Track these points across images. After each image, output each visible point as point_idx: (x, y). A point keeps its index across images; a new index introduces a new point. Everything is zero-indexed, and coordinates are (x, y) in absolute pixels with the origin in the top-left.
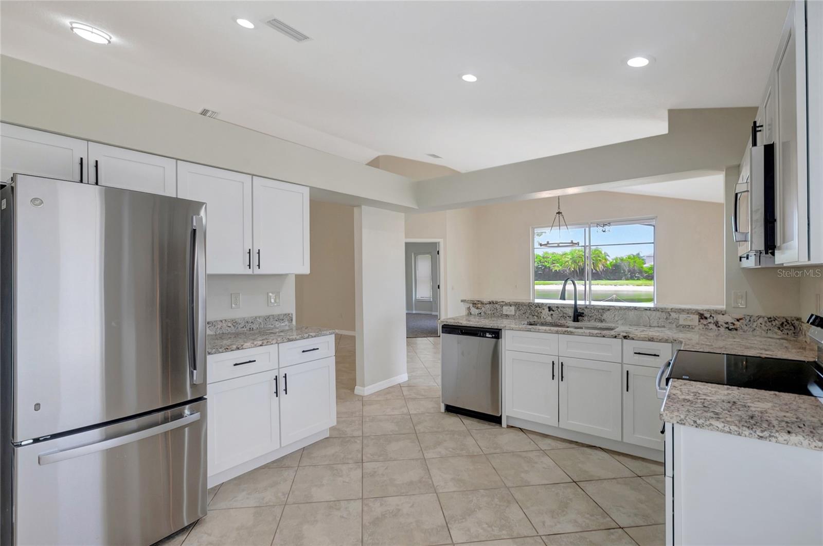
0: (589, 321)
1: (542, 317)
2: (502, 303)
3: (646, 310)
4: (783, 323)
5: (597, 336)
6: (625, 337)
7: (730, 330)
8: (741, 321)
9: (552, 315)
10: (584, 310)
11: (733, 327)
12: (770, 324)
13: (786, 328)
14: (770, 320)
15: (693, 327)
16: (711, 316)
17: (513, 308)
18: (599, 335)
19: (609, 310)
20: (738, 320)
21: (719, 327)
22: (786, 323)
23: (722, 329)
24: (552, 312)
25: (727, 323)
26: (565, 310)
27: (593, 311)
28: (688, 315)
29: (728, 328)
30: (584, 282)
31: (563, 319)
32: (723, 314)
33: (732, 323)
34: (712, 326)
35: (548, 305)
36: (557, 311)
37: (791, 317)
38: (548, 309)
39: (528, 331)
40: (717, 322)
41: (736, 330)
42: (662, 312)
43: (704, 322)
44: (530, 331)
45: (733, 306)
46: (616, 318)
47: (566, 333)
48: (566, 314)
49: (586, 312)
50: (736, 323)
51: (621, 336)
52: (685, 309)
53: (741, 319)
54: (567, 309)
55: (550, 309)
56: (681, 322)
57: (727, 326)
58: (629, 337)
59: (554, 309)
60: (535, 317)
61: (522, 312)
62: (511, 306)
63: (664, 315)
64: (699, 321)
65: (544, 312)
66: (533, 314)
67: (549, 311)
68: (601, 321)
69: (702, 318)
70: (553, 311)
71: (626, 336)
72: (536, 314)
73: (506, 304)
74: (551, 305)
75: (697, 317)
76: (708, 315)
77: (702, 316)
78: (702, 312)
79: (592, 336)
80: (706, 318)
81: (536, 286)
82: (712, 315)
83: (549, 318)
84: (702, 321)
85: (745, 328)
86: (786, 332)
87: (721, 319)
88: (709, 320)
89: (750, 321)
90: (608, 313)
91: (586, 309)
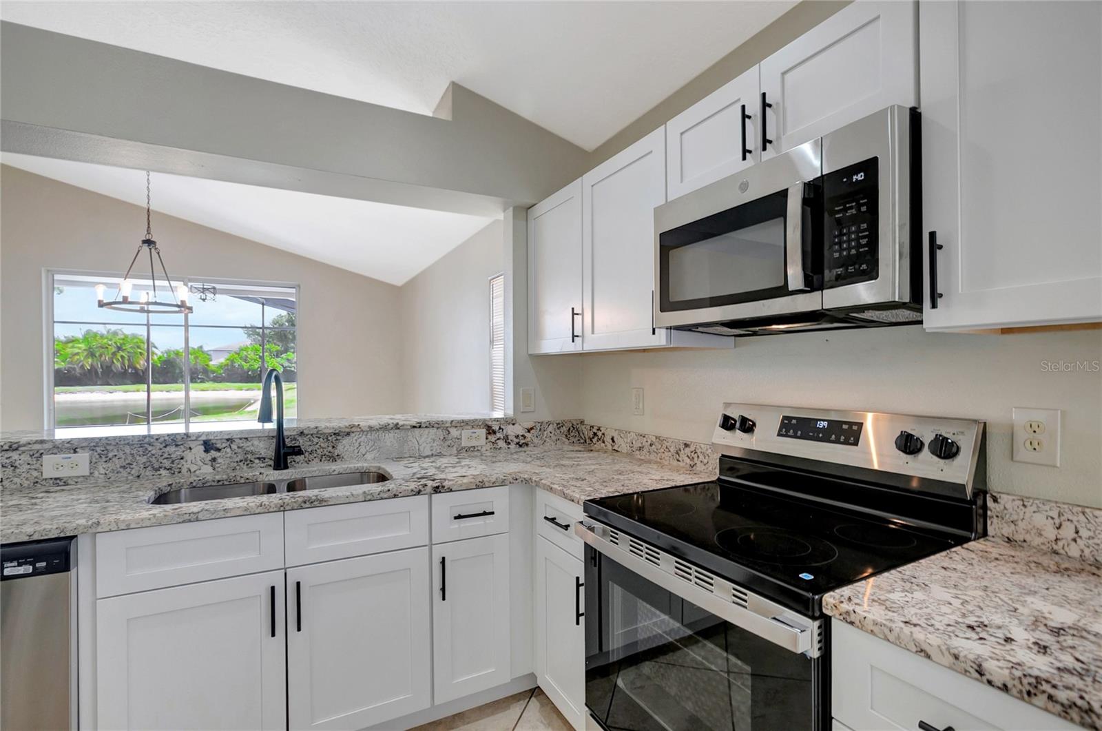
0: (308, 462)
1: (184, 470)
2: (37, 447)
3: (414, 427)
4: (569, 429)
5: (382, 499)
6: (437, 490)
7: (521, 446)
8: (531, 432)
9: (214, 460)
10: (295, 439)
11: (524, 441)
12: (558, 431)
13: (572, 434)
14: (559, 426)
15: (479, 449)
16: (500, 428)
17: (83, 457)
18: (385, 496)
19: (348, 434)
20: (529, 431)
21: (509, 444)
22: (572, 429)
23: (512, 446)
24: (213, 453)
25: (517, 437)
26: (250, 444)
27: (316, 440)
28: (474, 430)
29: (518, 443)
30: (146, 386)
31: (245, 467)
32: (513, 424)
33: (522, 436)
34: (501, 444)
35: (204, 438)
36: (228, 450)
37: (576, 420)
38: (202, 448)
39: (190, 521)
40: (507, 436)
41: (527, 445)
42: (438, 428)
43: (492, 438)
44: (197, 520)
45: (522, 411)
46: (363, 450)
47: (308, 505)
48: (252, 453)
49: (302, 443)
50: (527, 435)
51: (429, 489)
52: (470, 421)
53: (532, 429)
54: (256, 442)
55: (208, 446)
56: (465, 443)
57: (518, 440)
58: (443, 487)
59: (219, 446)
60: (163, 472)
61: (117, 463)
62: (75, 452)
63: (440, 433)
64: (487, 439)
65: (189, 456)
66: (157, 465)
67: (207, 451)
68: (333, 458)
69: (489, 433)
70: (219, 450)
71: (438, 487)
72: (167, 463)
73: (55, 447)
74: (211, 437)
75: (484, 431)
76: (496, 428)
77: (490, 431)
78: (490, 423)
79: (370, 500)
80: (494, 432)
81: (56, 396)
82: (502, 427)
83: (207, 469)
84: (489, 437)
85: (536, 441)
86: (572, 439)
87: (511, 431)
88: (498, 435)
89: (540, 429)
90: (346, 441)
91: (299, 438)
